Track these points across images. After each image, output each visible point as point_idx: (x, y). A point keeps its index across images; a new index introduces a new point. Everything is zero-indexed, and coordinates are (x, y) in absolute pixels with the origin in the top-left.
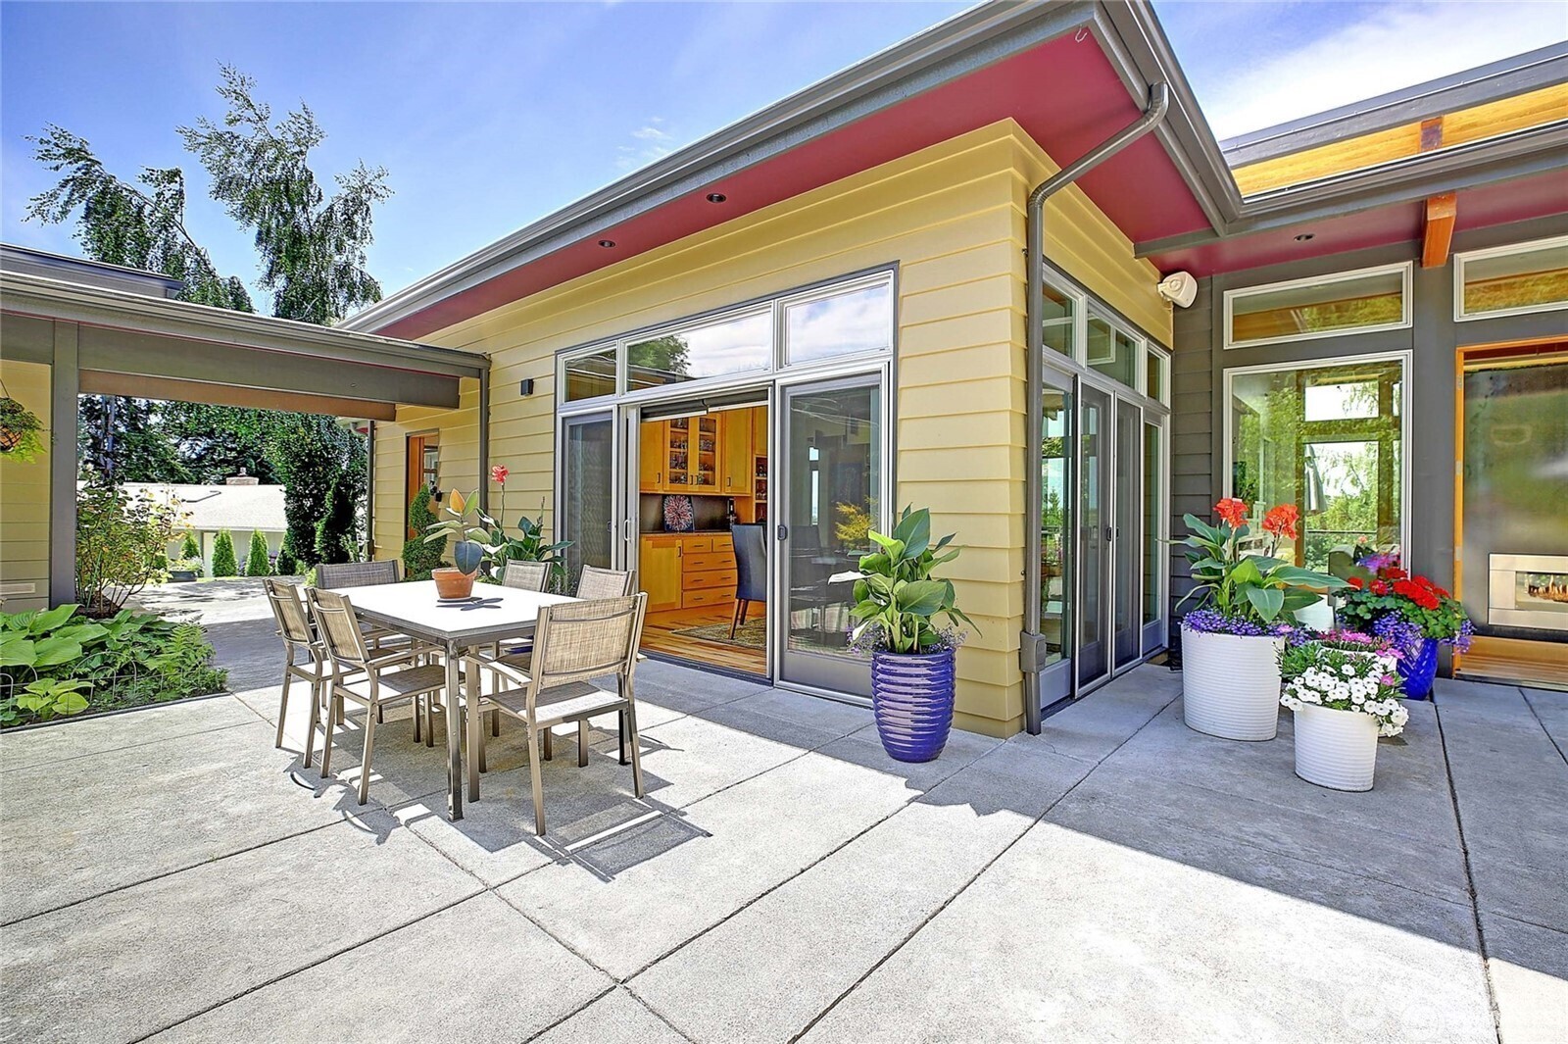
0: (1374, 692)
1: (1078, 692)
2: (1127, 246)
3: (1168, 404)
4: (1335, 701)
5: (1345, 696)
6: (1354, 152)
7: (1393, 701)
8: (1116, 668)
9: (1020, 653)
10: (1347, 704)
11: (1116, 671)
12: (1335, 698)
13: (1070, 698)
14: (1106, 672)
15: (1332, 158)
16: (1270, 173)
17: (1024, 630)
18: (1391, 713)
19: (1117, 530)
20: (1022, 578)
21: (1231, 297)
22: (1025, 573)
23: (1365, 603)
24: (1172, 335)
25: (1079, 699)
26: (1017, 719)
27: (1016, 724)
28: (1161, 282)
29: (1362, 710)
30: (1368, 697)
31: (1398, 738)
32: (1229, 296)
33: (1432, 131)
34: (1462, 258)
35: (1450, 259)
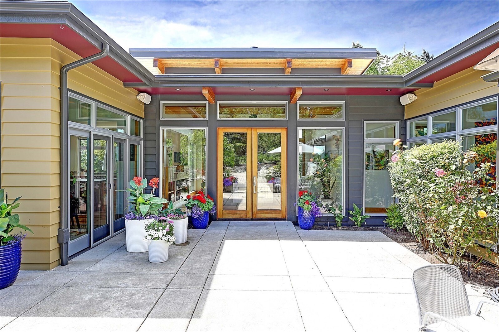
0: (165, 234)
1: (92, 245)
2: (121, 84)
3: (142, 137)
4: (155, 238)
5: (157, 236)
6: (200, 62)
7: (169, 235)
8: (114, 233)
9: (58, 237)
10: (158, 238)
11: (113, 234)
12: (155, 237)
13: (90, 247)
14: (110, 235)
15: (196, 62)
16: (179, 62)
17: (60, 228)
18: (169, 239)
19: (114, 184)
20: (59, 209)
21: (162, 103)
22: (60, 207)
23: (190, 203)
24: (144, 113)
25: (93, 248)
26: (58, 261)
27: (57, 263)
28: (138, 95)
29: (161, 239)
30: (163, 235)
31: (187, 243)
32: (162, 102)
33: (217, 62)
34: (219, 102)
35: (216, 102)
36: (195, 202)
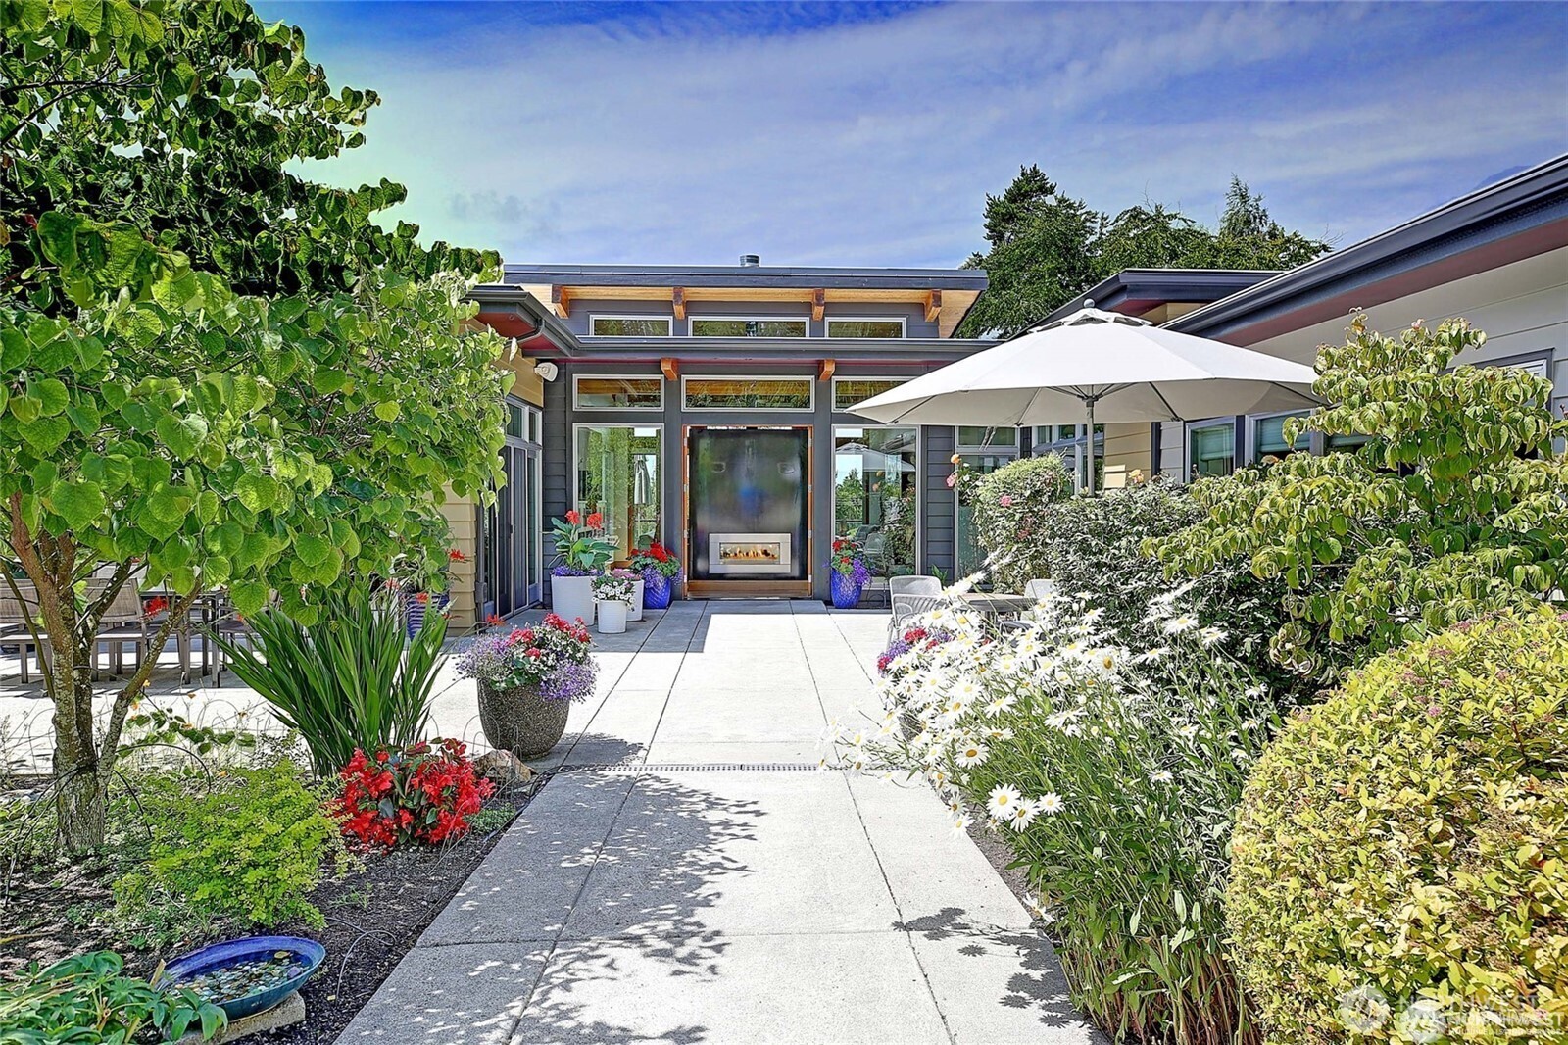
0: (624, 591)
3: (540, 441)
5: (614, 594)
7: (630, 594)
8: (516, 609)
9: (475, 593)
10: (614, 597)
11: (515, 611)
12: (610, 595)
14: (511, 611)
16: (602, 291)
17: (477, 581)
18: (629, 599)
22: (477, 552)
24: (543, 400)
28: (537, 366)
29: (620, 599)
30: (622, 593)
31: (642, 620)
32: (576, 377)
33: (677, 295)
34: (685, 378)
35: (679, 378)
36: (648, 560)
